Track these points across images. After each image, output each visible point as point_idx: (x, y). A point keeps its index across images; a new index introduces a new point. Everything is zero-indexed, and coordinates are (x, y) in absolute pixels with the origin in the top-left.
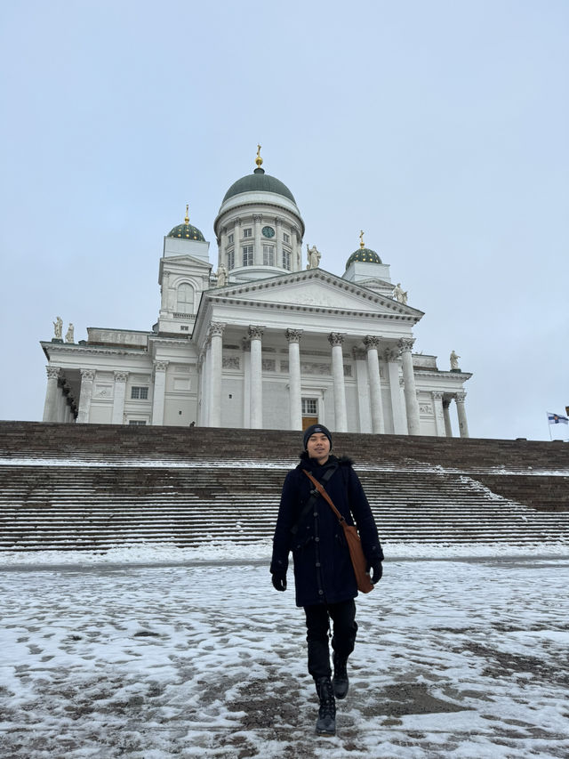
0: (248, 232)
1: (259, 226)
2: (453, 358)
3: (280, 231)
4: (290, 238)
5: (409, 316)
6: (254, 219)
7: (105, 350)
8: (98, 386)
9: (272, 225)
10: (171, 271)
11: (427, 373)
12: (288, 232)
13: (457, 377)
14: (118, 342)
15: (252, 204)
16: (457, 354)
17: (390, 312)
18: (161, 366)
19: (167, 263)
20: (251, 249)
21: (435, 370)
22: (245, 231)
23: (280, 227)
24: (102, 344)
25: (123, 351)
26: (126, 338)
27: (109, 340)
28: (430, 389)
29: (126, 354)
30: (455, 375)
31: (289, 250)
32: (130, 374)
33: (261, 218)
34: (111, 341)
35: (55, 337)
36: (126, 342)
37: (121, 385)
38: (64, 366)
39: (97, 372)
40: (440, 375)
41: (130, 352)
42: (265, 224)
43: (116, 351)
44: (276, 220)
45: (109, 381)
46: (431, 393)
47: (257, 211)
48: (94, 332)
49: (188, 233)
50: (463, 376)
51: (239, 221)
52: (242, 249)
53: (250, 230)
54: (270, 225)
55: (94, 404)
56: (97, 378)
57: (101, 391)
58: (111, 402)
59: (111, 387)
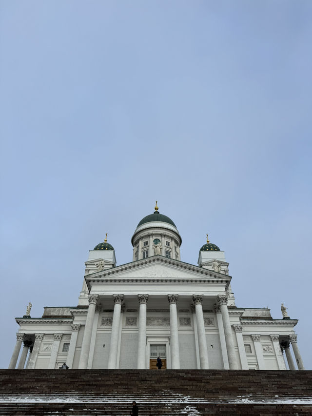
0: (146, 243)
1: (152, 239)
2: (283, 309)
3: (164, 240)
4: (171, 244)
5: (221, 279)
6: (148, 236)
7: (50, 321)
8: (44, 344)
9: (159, 238)
10: (90, 268)
11: (263, 321)
12: (169, 240)
13: (286, 323)
14: (60, 315)
15: (147, 229)
16: (285, 306)
17: (208, 278)
18: (76, 328)
19: (89, 265)
20: (147, 252)
21: (270, 319)
22: (145, 243)
23: (163, 238)
24: (50, 317)
25: (60, 320)
26: (65, 312)
27: (55, 314)
28: (268, 334)
29: (62, 322)
30: (285, 321)
31: (170, 250)
32: (63, 334)
33: (153, 235)
34: (56, 315)
36: (64, 315)
37: (57, 343)
38: (26, 332)
39: (45, 334)
40: (274, 322)
41: (64, 320)
42: (155, 238)
43: (57, 320)
44: (161, 235)
45: (51, 340)
46: (269, 336)
47: (150, 232)
48: (48, 310)
49: (102, 247)
50: (292, 322)
51: (142, 238)
52: (143, 253)
53: (147, 242)
54: (157, 238)
55: (39, 357)
56: (44, 339)
57: (45, 347)
58: (49, 355)
59: (51, 344)
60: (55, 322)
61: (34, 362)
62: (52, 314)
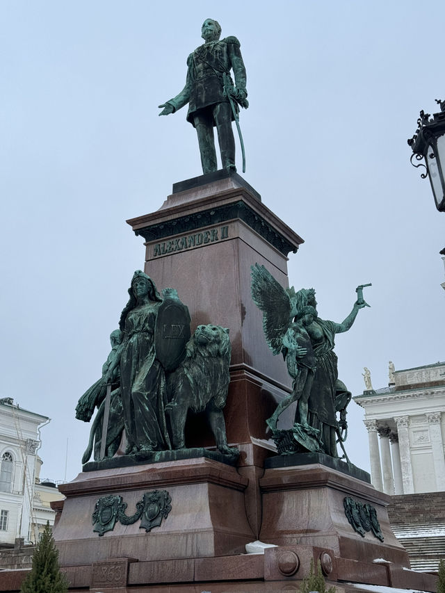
7: (411, 394)
8: (414, 432)
14: (425, 381)
24: (408, 387)
25: (429, 391)
26: (432, 375)
29: (433, 393)
32: (442, 413)
34: (417, 382)
35: (366, 389)
36: (433, 380)
37: (436, 427)
38: (379, 417)
39: (410, 417)
41: (436, 390)
43: (423, 392)
45: (422, 425)
48: (400, 375)
55: (413, 453)
56: (411, 423)
57: (418, 437)
58: (429, 447)
59: (427, 430)
60: (421, 394)
61: (408, 461)
62: (409, 382)
